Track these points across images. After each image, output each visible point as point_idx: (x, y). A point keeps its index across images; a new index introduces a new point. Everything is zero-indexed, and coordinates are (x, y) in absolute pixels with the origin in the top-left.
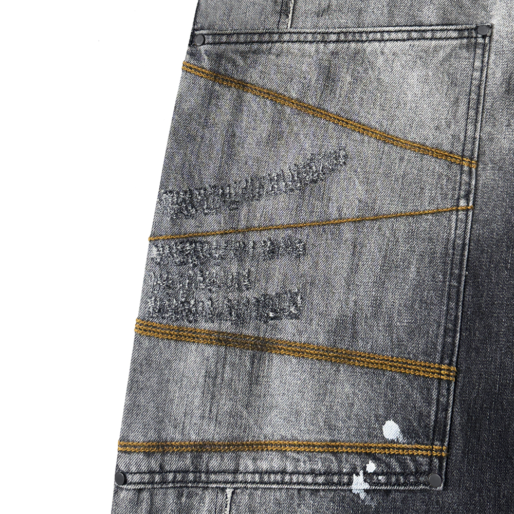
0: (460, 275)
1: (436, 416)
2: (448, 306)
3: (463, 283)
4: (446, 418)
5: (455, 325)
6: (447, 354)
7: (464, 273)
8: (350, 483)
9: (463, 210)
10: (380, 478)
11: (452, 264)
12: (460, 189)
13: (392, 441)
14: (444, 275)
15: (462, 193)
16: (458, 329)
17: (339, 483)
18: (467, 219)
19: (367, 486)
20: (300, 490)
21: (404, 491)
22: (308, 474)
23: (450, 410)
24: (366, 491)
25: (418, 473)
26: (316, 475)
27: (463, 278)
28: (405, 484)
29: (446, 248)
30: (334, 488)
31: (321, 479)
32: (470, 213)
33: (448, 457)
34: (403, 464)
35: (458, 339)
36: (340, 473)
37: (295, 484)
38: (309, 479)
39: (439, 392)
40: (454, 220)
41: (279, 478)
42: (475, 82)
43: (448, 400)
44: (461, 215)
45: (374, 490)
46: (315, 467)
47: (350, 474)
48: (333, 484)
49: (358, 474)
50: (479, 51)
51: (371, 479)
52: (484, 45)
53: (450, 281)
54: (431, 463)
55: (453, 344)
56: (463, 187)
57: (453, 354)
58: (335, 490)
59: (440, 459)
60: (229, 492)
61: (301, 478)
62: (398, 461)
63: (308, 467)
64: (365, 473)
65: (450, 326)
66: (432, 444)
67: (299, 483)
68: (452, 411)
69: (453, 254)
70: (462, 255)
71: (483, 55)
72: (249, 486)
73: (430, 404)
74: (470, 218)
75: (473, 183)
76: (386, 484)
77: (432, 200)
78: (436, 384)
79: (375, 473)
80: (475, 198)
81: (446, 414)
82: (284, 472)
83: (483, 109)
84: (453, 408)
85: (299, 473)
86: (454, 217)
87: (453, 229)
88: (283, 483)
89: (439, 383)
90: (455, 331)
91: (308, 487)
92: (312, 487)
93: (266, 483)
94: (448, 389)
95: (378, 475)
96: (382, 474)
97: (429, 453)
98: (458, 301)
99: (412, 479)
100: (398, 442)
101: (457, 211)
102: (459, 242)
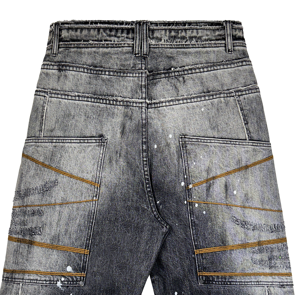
0: (93, 222)
1: (83, 265)
2: (88, 231)
3: (93, 225)
4: (86, 265)
5: (90, 238)
6: (87, 246)
7: (94, 221)
8: (56, 284)
9: (95, 201)
10: (65, 282)
11: (90, 218)
12: (94, 194)
13: (70, 272)
14: (88, 222)
15: (95, 195)
16: (91, 239)
17: (53, 284)
18: (96, 204)
19: (62, 285)
20: (42, 285)
21: (72, 286)
22: (44, 281)
23: (87, 263)
24: (61, 286)
25: (77, 281)
26: (46, 281)
27: (94, 223)
28: (73, 284)
29: (89, 213)
30: (52, 285)
31: (48, 282)
32: (97, 202)
33: (86, 276)
34: (73, 278)
35: (90, 242)
36: (53, 281)
37: (40, 283)
38: (44, 282)
39: (84, 257)
40: (92, 204)
41: (35, 281)
42: (100, 158)
43: (87, 260)
44: (94, 202)
45: (64, 286)
46: (46, 279)
47: (57, 281)
48: (51, 284)
49: (59, 281)
50: (102, 147)
51: (63, 283)
52: (104, 145)
53: (89, 224)
54: (80, 278)
55: (89, 243)
56: (95, 193)
57: (89, 246)
58: (52, 286)
59: (84, 277)
60: (21, 285)
61: (42, 282)
62: (71, 277)
63: (44, 279)
64: (61, 281)
65: (88, 238)
66: (81, 273)
67: (41, 283)
68: (88, 263)
69: (91, 215)
70: (94, 215)
71: (103, 149)
72: (26, 283)
73: (81, 261)
74: (97, 203)
75: (98, 192)
76: (67, 284)
77: (85, 197)
78: (83, 255)
79: (64, 281)
80: (98, 197)
81: (86, 264)
82: (37, 280)
83: (102, 167)
84: (88, 262)
85: (41, 280)
86: (92, 203)
87: (91, 207)
88: (36, 283)
89: (84, 255)
90: (90, 239)
91: (44, 285)
92: (45, 285)
93: (31, 283)
94: (87, 257)
95: (65, 281)
96: (66, 281)
97: (80, 275)
98: (91, 230)
99: (75, 283)
100: (71, 272)
101: (93, 201)
102: (93, 211)
